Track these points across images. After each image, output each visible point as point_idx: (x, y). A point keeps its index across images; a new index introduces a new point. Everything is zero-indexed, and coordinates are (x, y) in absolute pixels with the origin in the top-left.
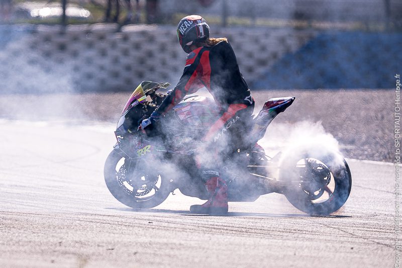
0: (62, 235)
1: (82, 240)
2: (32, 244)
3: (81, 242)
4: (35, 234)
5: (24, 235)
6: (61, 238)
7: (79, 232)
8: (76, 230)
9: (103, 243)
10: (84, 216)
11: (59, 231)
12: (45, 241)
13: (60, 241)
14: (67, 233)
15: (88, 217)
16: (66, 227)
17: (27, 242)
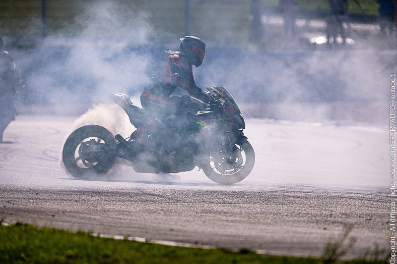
0: (332, 209)
1: (348, 212)
2: (309, 215)
3: (346, 214)
4: (312, 208)
5: (304, 209)
6: (331, 211)
7: (345, 207)
8: (343, 205)
9: (363, 214)
10: (349, 195)
11: (330, 206)
12: (319, 213)
13: (331, 213)
14: (336, 207)
15: (352, 195)
16: (335, 203)
17: (306, 214)
